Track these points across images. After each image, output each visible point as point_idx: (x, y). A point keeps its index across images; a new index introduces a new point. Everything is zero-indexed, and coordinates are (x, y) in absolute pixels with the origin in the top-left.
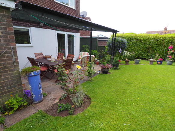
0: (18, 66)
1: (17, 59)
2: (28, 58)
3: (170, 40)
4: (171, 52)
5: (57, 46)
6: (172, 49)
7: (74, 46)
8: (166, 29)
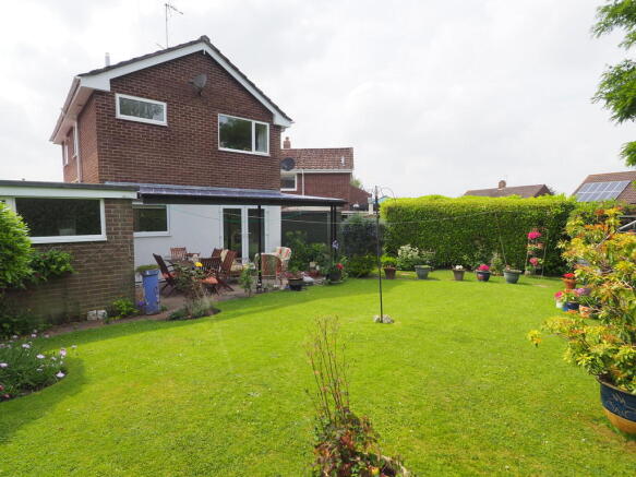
0: (133, 263)
1: (133, 254)
2: (155, 256)
3: (535, 213)
4: (534, 247)
5: (222, 235)
6: (536, 240)
7: (266, 232)
8: (503, 184)
